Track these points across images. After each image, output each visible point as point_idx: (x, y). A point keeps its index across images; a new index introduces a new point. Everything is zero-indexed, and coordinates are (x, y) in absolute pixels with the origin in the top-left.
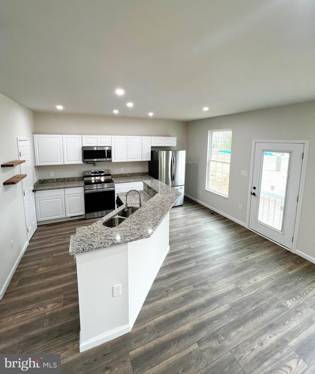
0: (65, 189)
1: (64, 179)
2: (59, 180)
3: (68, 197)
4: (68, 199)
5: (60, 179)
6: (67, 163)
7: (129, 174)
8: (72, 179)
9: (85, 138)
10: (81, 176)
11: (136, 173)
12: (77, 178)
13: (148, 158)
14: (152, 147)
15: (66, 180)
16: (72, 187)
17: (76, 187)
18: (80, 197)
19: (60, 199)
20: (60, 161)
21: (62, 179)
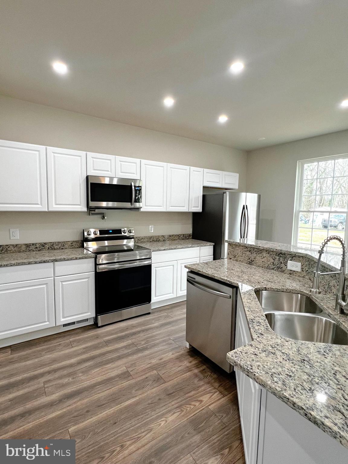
0: (56, 263)
1: (43, 245)
2: (32, 247)
3: (61, 282)
4: (62, 285)
5: (33, 244)
6: (55, 208)
7: (163, 236)
8: (60, 245)
9: (92, 159)
10: (77, 240)
11: (173, 235)
12: (70, 243)
13: (198, 207)
14: (204, 188)
15: (47, 246)
16: (71, 259)
17: (80, 258)
18: (87, 280)
19: (45, 286)
20: (39, 203)
21: (38, 246)
